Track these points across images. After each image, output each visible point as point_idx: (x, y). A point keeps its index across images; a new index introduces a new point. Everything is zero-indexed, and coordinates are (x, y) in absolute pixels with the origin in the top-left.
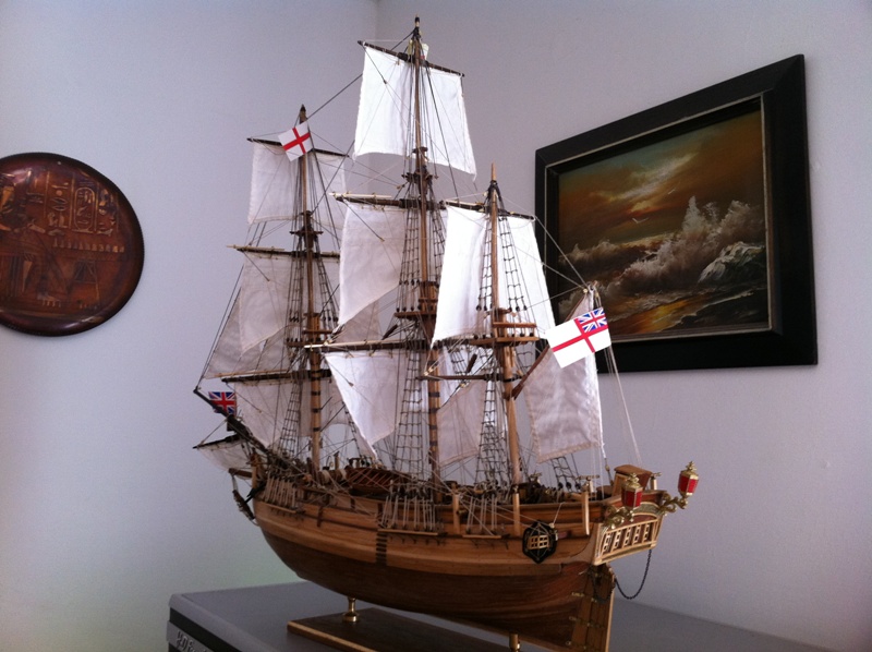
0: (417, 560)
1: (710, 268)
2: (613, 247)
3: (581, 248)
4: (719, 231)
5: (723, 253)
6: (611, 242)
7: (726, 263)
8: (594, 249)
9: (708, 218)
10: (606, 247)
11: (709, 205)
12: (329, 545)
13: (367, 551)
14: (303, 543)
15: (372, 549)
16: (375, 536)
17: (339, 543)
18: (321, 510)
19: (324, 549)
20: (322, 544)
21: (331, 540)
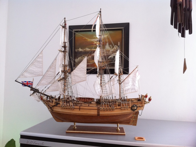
0: (108, 114)
1: (110, 56)
2: (89, 50)
3: (81, 49)
4: (112, 50)
5: (113, 54)
6: (89, 48)
7: (114, 56)
8: (84, 49)
9: (110, 47)
10: (88, 49)
11: (111, 45)
12: (83, 114)
13: (95, 114)
14: (74, 114)
15: (96, 113)
16: (96, 111)
17: (86, 113)
18: (80, 107)
19: (81, 115)
20: (81, 114)
21: (84, 113)
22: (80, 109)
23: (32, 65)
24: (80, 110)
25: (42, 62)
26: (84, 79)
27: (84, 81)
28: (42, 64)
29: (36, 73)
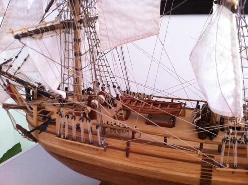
12: (140, 170)
13: (188, 178)
14: (107, 167)
15: (194, 176)
16: (199, 167)
17: (153, 169)
18: (128, 144)
19: (134, 172)
20: (131, 169)
21: (143, 167)
22: (128, 152)
24: (127, 156)
26: (149, 28)
27: (150, 35)
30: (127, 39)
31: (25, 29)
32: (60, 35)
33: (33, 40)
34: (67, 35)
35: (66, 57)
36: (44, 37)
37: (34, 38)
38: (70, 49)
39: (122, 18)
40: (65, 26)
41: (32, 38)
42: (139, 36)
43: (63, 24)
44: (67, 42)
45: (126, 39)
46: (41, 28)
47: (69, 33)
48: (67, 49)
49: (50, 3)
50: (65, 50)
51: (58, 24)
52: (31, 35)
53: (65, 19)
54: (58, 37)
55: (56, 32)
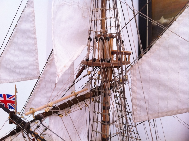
3: (165, 18)
23: (9, 46)
25: (35, 33)
28: (35, 38)
29: (22, 71)
30: (167, 112)
31: (49, 106)
32: (89, 105)
33: (59, 117)
34: (97, 104)
35: (93, 129)
36: (71, 111)
37: (59, 115)
38: (98, 121)
39: (161, 87)
40: (95, 94)
41: (58, 115)
42: (182, 110)
43: (93, 92)
44: (96, 112)
45: (165, 112)
46: (69, 102)
47: (99, 102)
48: (96, 120)
49: (81, 69)
50: (94, 121)
51: (88, 93)
52: (56, 112)
53: (95, 86)
54: (87, 108)
55: (85, 103)
